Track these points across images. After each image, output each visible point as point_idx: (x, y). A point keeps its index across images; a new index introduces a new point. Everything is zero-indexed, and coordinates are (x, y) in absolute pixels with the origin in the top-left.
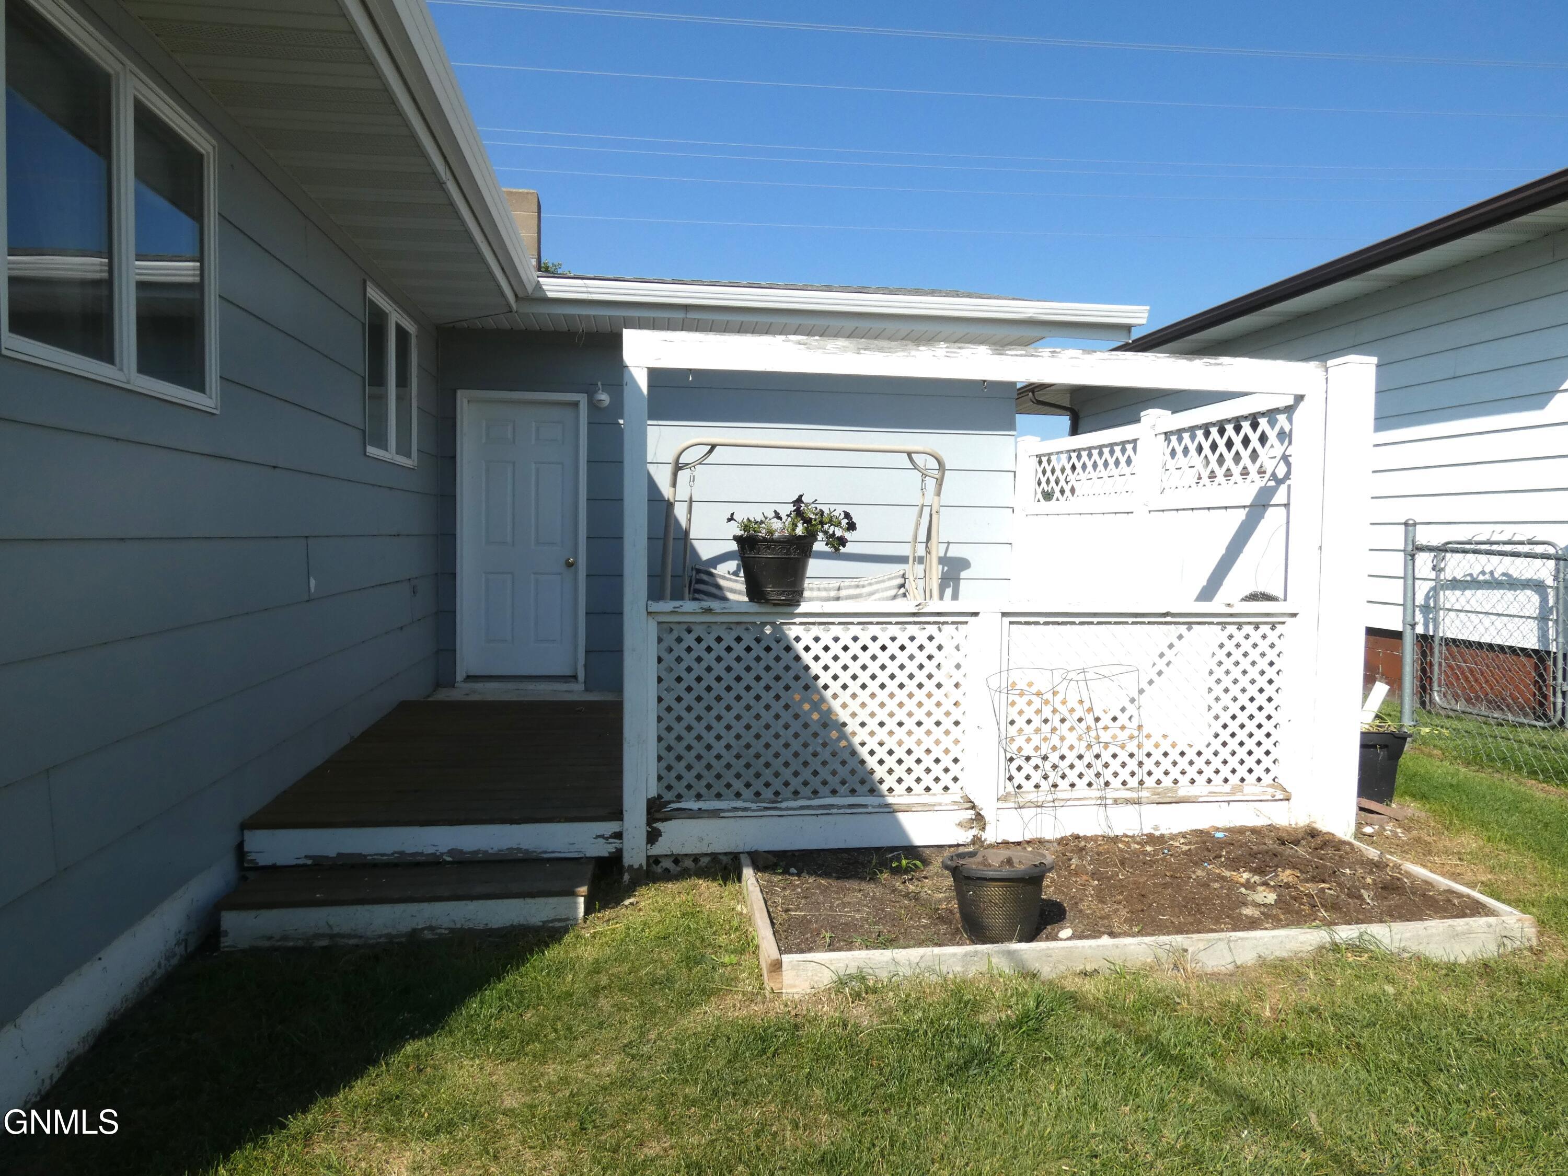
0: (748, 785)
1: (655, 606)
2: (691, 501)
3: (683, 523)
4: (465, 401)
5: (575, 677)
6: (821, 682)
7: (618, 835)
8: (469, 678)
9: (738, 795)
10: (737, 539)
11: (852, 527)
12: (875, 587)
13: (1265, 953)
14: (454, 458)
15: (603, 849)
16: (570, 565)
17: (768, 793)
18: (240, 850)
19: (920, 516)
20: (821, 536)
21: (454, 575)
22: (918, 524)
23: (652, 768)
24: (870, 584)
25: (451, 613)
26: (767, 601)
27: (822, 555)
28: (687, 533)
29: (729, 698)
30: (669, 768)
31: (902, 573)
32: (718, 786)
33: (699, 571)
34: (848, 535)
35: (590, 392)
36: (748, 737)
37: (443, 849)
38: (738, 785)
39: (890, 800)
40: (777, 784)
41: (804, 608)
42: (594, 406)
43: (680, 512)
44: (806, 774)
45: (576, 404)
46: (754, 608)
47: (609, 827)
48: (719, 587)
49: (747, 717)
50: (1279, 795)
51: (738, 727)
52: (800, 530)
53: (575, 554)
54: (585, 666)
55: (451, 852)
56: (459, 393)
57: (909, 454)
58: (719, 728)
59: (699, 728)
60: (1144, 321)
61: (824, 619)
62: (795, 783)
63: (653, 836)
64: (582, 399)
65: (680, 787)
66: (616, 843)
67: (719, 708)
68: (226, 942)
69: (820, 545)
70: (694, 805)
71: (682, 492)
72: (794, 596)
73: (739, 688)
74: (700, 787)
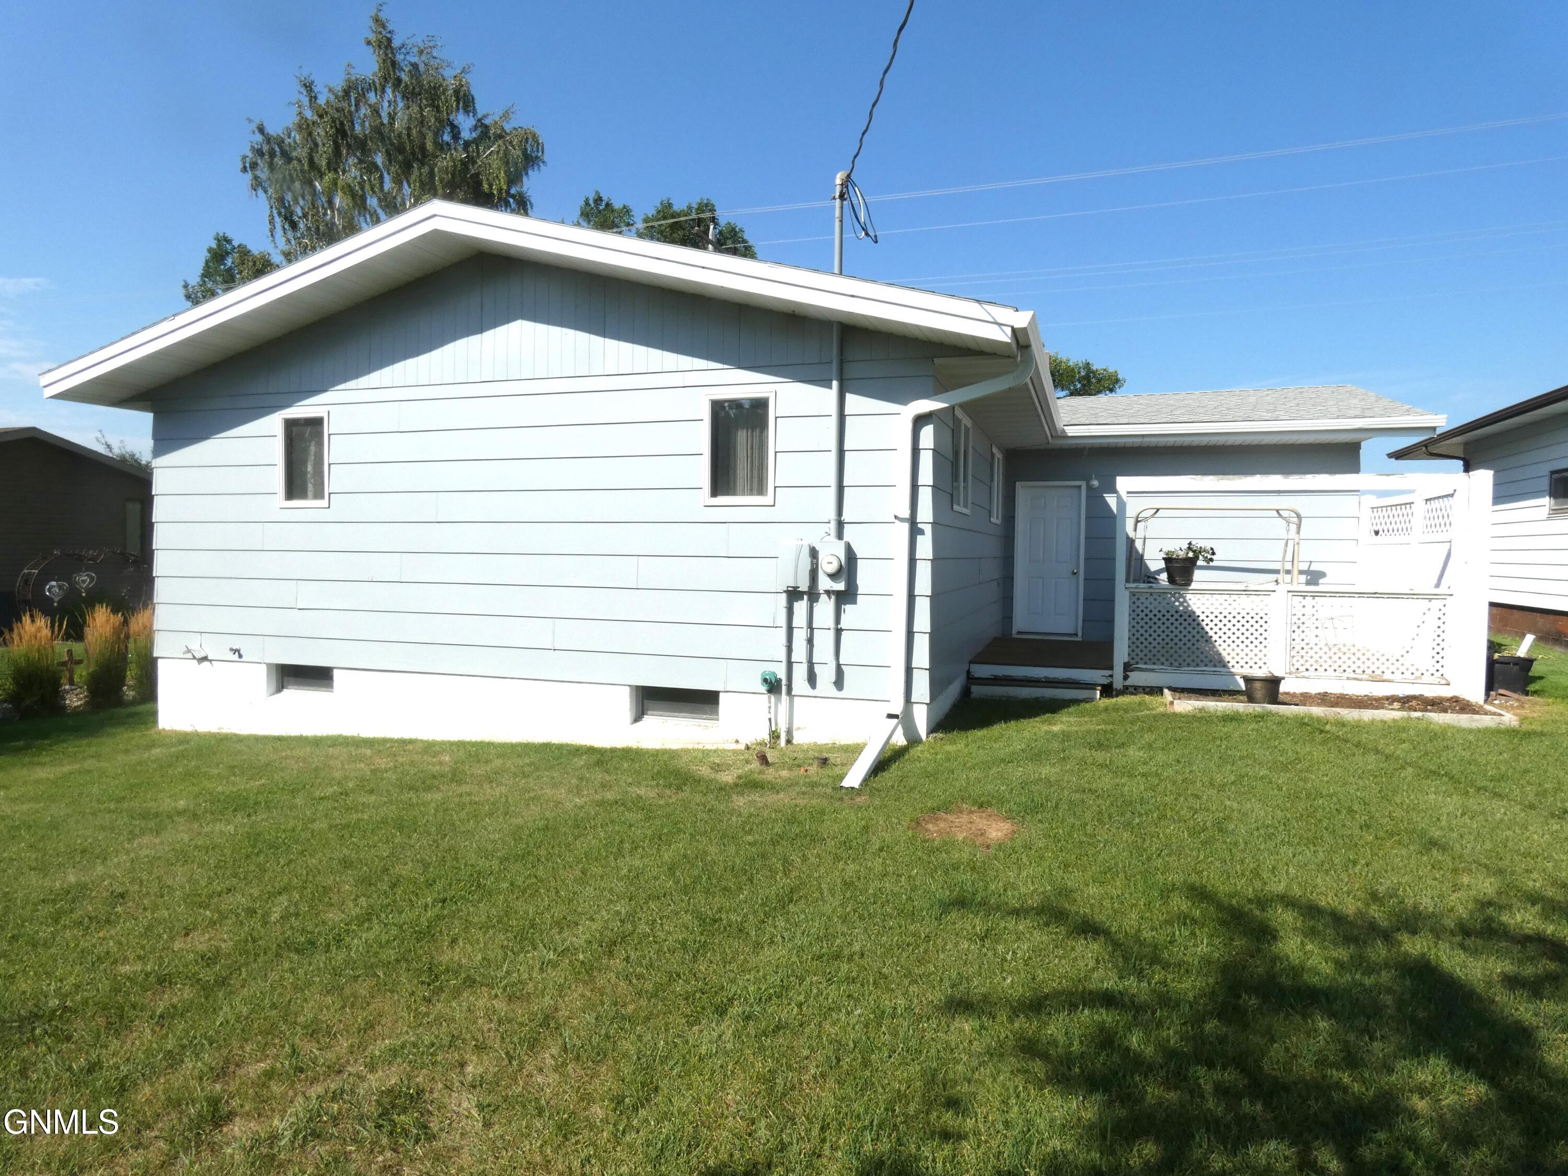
0: (1167, 660)
1: (1128, 585)
2: (1145, 539)
3: (1140, 551)
4: (1021, 487)
5: (1076, 635)
6: (1200, 619)
7: (1111, 676)
8: (1019, 633)
9: (1163, 664)
10: (1164, 559)
11: (1213, 554)
13: (1376, 717)
14: (1014, 517)
15: (1105, 681)
16: (1075, 574)
17: (1176, 664)
18: (968, 672)
19: (1286, 545)
20: (1201, 557)
21: (1013, 578)
22: (1285, 551)
23: (1126, 650)
25: (1011, 598)
26: (1176, 584)
27: (1202, 568)
28: (1142, 556)
29: (1159, 623)
30: (1133, 651)
31: (1275, 579)
32: (1154, 660)
33: (1149, 577)
34: (1214, 557)
35: (1088, 480)
36: (1168, 640)
37: (1042, 676)
38: (1163, 659)
39: (1232, 670)
40: (1181, 660)
41: (1193, 586)
42: (1090, 488)
43: (1139, 545)
44: (1193, 657)
45: (1080, 487)
46: (1172, 586)
47: (1108, 673)
49: (1167, 632)
50: (1443, 682)
51: (1163, 636)
52: (1191, 555)
53: (1078, 568)
54: (1083, 628)
55: (1045, 677)
56: (1017, 483)
57: (1277, 511)
58: (1155, 635)
59: (1146, 635)
60: (1444, 424)
61: (1202, 592)
62: (1188, 660)
63: (1126, 678)
64: (1083, 484)
65: (1137, 659)
66: (1110, 679)
67: (1155, 627)
68: (973, 696)
69: (1200, 563)
70: (1144, 666)
71: (1140, 533)
72: (1189, 581)
73: (1164, 619)
74: (1146, 659)
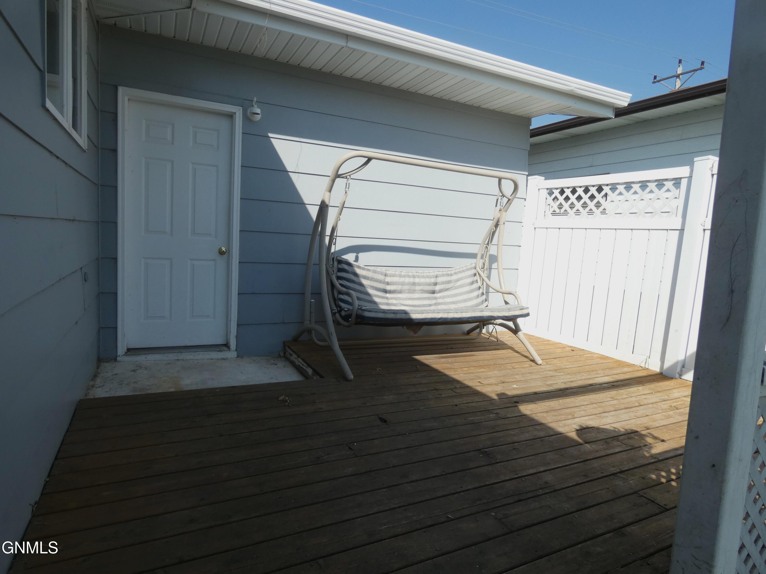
2: (344, 205)
4: (126, 98)
5: (227, 346)
8: (130, 351)
12: (460, 275)
14: (115, 151)
16: (221, 253)
21: (115, 260)
24: (456, 273)
31: (474, 265)
33: (340, 262)
35: (245, 105)
42: (247, 119)
45: (231, 116)
48: (356, 275)
53: (229, 244)
54: (237, 337)
56: (121, 90)
57: (500, 179)
64: (237, 110)
